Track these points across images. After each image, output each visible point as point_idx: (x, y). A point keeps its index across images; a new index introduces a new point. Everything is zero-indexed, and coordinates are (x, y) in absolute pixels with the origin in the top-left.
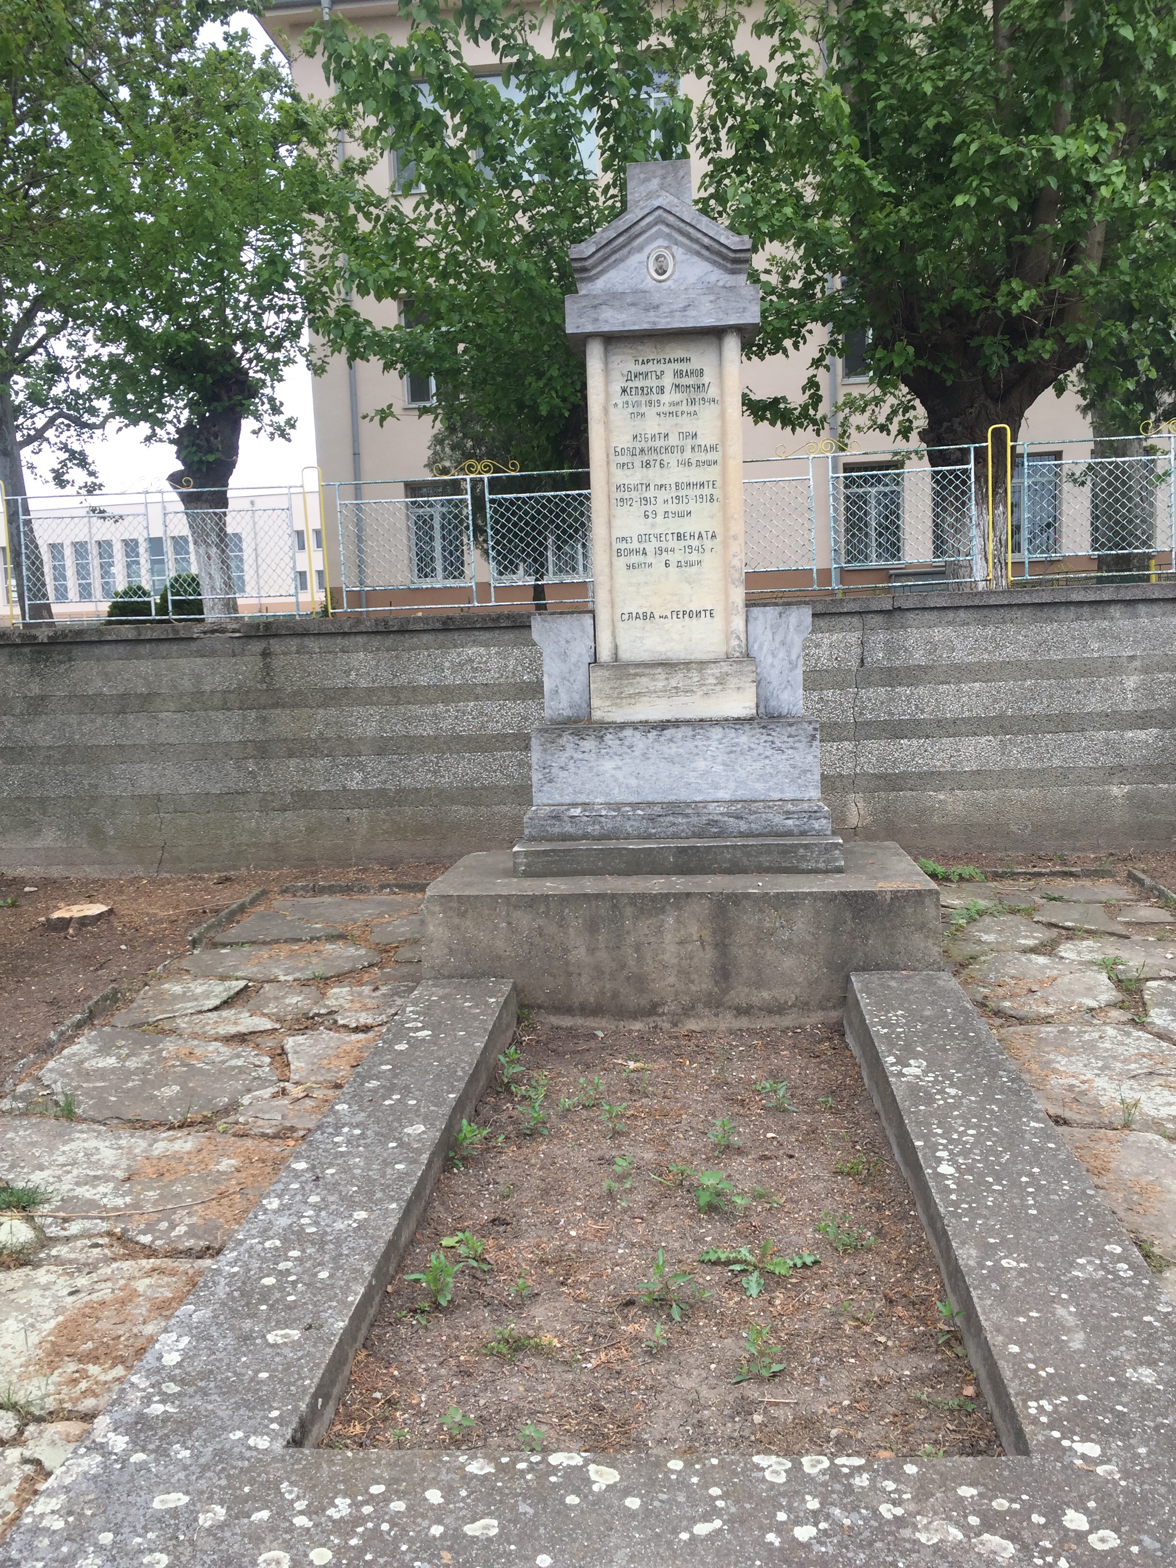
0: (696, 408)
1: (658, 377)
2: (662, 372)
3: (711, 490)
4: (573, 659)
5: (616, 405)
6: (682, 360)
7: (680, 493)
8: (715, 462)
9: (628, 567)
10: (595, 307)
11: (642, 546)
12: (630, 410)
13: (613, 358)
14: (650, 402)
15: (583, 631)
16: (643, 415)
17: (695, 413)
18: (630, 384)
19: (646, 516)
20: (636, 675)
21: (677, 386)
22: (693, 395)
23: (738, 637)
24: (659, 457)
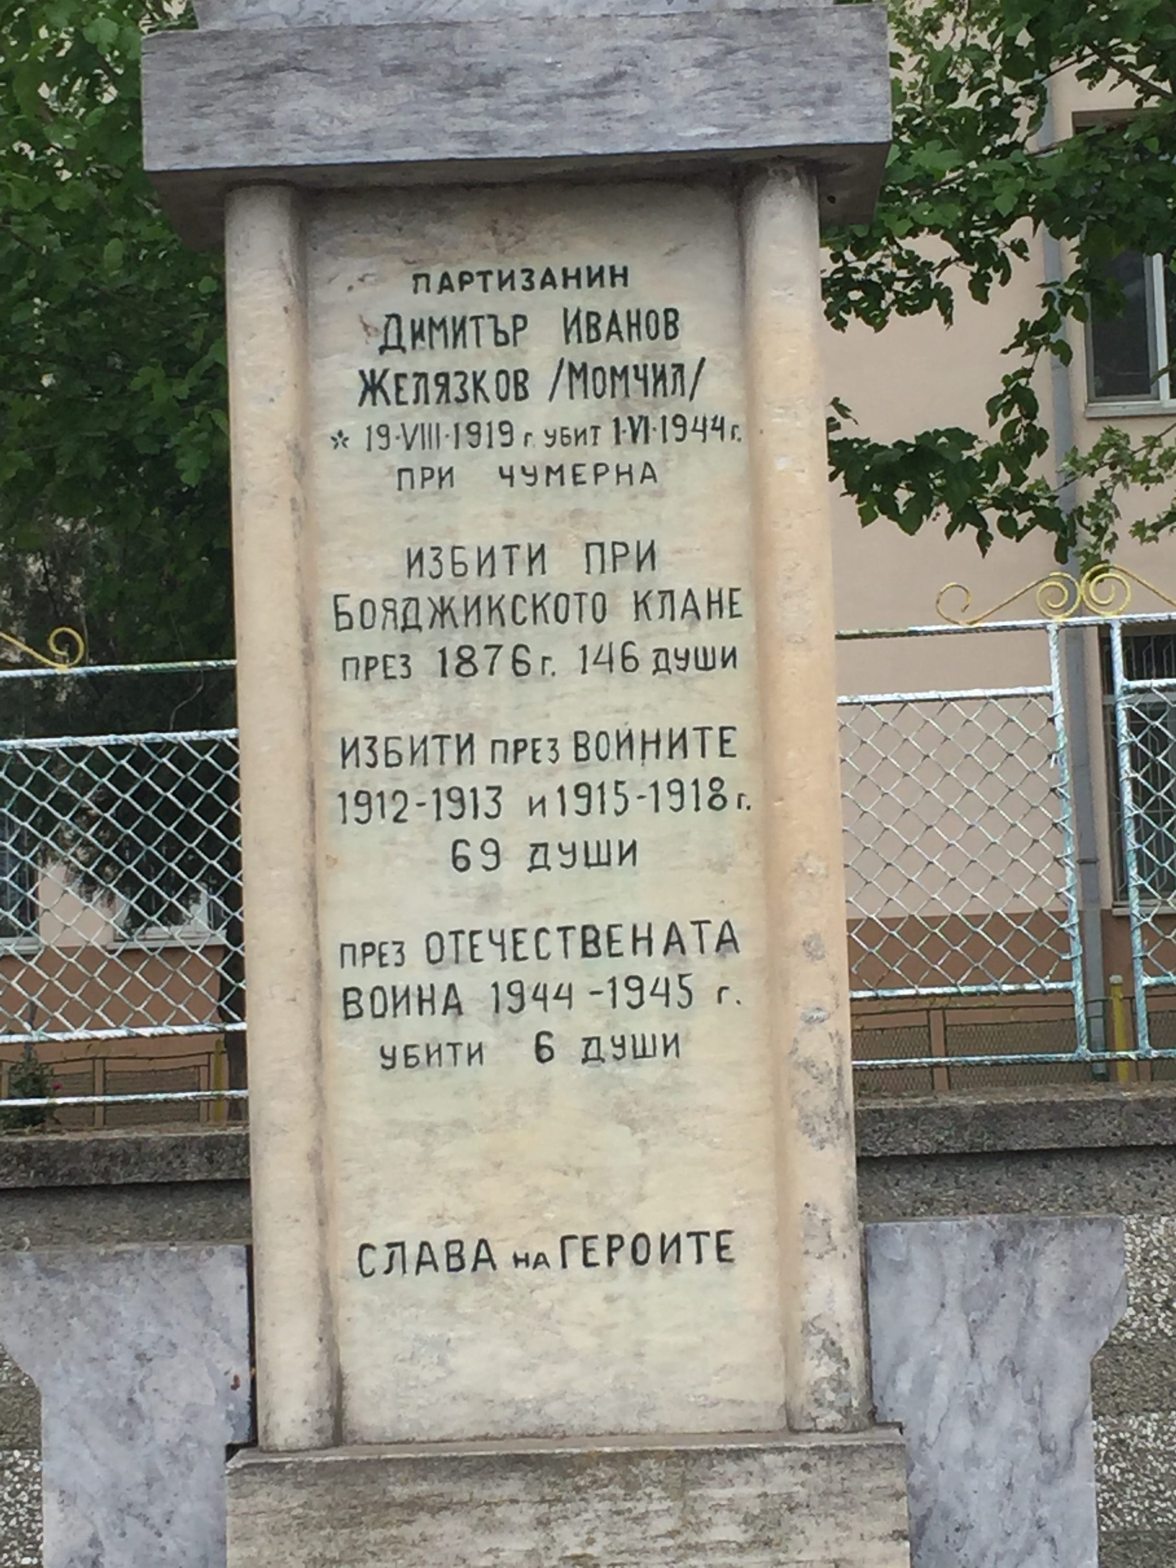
0: (652, 452)
1: (502, 339)
2: (520, 320)
3: (714, 765)
4: (165, 1432)
5: (340, 439)
6: (595, 277)
7: (593, 775)
8: (730, 657)
9: (388, 1060)
10: (257, 77)
11: (442, 979)
12: (397, 456)
13: (327, 267)
14: (474, 429)
15: (205, 1313)
16: (446, 476)
17: (649, 473)
18: (396, 362)
19: (461, 863)
20: (414, 1505)
21: (577, 372)
22: (639, 406)
23: (832, 1349)
24: (510, 636)
